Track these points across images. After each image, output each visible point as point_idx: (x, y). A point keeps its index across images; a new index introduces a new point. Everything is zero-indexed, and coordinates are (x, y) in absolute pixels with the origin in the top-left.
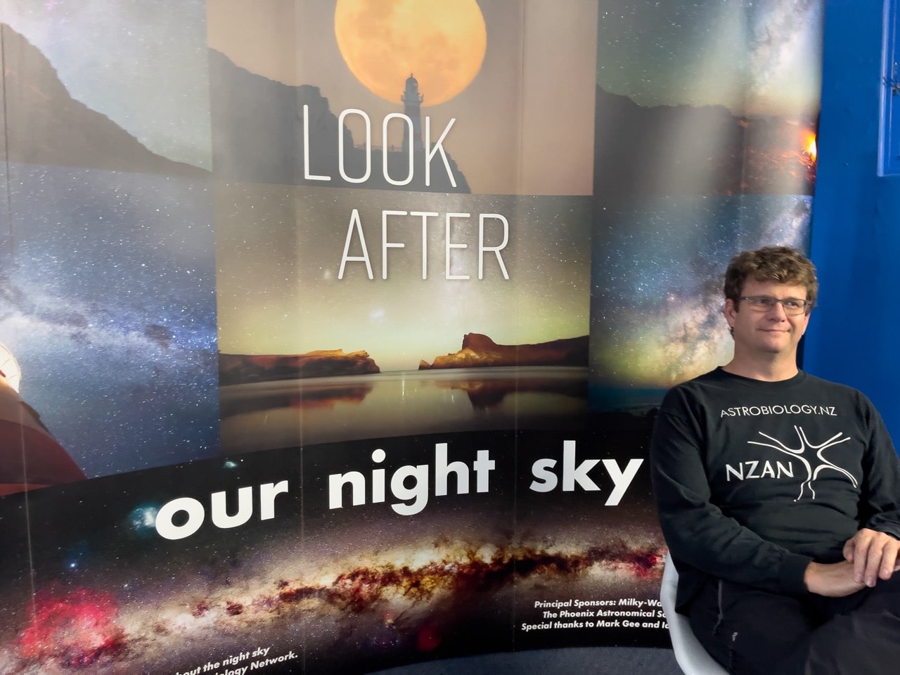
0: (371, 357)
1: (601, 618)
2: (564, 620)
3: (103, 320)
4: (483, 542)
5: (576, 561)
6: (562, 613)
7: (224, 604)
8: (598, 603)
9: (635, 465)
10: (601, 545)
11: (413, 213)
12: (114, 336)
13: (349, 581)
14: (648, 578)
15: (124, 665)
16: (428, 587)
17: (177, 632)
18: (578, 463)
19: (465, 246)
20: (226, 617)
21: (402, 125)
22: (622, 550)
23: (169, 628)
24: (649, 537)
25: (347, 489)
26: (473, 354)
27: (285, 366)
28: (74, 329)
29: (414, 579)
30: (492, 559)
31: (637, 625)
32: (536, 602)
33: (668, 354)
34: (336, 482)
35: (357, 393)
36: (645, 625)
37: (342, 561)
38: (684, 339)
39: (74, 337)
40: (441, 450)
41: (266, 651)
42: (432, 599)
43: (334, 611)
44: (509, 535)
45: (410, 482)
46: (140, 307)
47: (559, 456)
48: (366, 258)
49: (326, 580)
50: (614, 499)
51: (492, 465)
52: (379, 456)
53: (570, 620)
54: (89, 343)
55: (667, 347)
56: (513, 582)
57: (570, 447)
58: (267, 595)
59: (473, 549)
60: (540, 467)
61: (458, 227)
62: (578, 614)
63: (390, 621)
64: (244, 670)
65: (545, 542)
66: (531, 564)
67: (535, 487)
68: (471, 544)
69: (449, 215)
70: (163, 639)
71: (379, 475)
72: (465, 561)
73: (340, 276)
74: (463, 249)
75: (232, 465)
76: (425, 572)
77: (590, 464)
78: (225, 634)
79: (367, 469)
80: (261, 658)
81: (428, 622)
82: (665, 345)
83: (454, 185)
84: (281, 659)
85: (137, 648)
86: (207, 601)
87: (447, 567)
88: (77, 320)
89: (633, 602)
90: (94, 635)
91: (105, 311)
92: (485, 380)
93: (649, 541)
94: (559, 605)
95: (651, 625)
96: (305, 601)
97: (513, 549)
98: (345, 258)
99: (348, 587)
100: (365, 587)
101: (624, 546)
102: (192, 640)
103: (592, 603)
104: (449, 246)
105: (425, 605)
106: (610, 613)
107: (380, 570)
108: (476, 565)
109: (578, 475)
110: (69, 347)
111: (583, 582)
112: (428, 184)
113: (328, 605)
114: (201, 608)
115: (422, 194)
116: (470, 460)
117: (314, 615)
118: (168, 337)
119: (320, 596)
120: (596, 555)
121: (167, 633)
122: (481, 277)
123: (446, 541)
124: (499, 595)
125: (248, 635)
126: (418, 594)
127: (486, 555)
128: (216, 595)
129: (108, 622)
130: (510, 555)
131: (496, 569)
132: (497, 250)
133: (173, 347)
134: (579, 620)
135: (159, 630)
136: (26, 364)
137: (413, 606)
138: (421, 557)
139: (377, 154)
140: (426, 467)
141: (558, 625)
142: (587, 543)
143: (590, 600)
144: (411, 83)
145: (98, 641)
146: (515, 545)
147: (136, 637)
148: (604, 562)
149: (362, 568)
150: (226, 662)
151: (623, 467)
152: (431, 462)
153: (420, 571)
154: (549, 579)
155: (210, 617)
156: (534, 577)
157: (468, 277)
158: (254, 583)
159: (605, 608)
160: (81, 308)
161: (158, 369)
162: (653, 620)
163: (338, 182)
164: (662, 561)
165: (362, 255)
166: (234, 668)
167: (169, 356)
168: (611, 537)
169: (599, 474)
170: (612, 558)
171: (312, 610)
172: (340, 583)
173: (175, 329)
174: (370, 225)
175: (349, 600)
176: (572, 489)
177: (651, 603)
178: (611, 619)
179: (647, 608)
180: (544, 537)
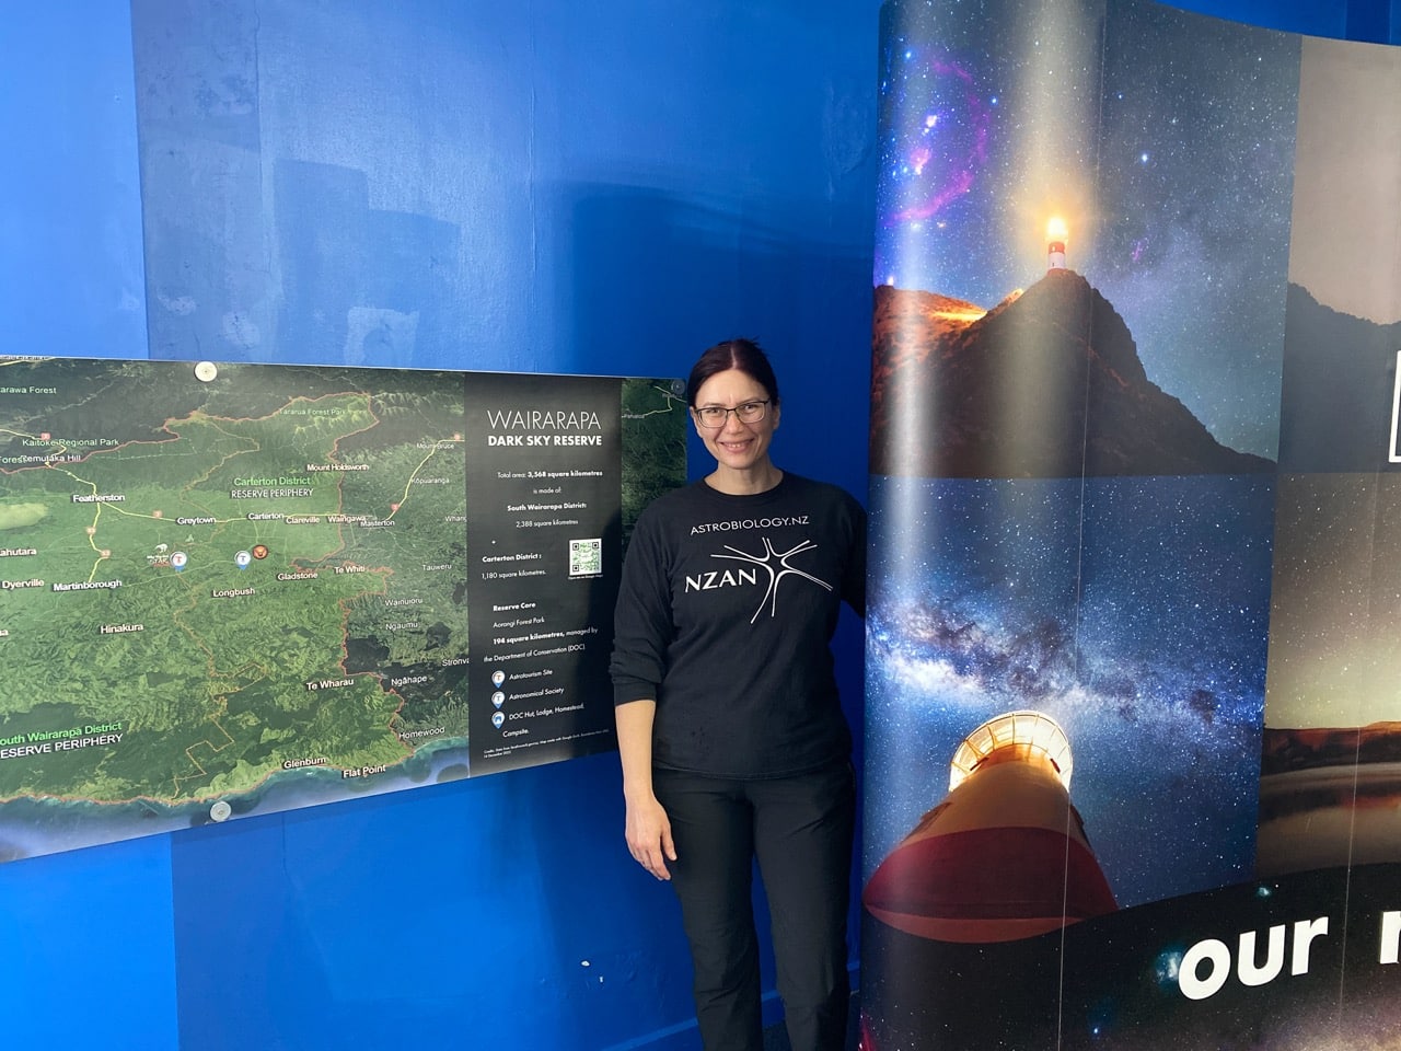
3: (1152, 688)
12: (1160, 710)
27: (1335, 745)
34: (1392, 924)
39: (1122, 711)
46: (1187, 667)
54: (1136, 720)
75: (1266, 892)
88: (1127, 690)
91: (1154, 673)
110: (1114, 726)
118: (1213, 709)
133: (1216, 721)
136: (1079, 752)
160: (1131, 672)
161: (1198, 752)
167: (1212, 735)
173: (1222, 695)
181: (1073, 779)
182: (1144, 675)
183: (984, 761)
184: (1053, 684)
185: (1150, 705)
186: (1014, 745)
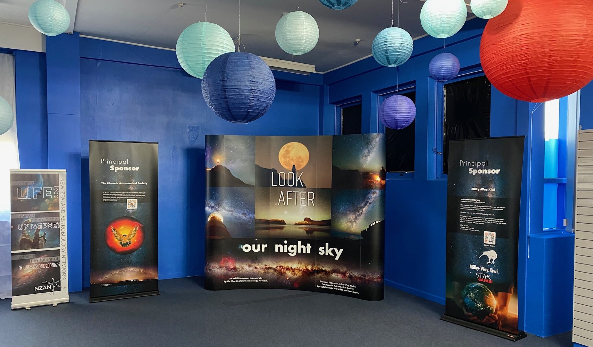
0: (284, 221)
1: (335, 287)
2: (327, 286)
4: (309, 264)
5: (329, 272)
7: (254, 267)
8: (334, 283)
9: (341, 250)
10: (335, 269)
11: (294, 192)
12: (237, 214)
13: (279, 268)
14: (345, 279)
15: (236, 273)
16: (296, 273)
18: (329, 249)
20: (254, 269)
21: (292, 174)
22: (339, 271)
23: (244, 268)
24: (345, 268)
25: (279, 248)
26: (306, 222)
27: (267, 222)
28: (231, 213)
29: (293, 270)
30: (311, 269)
31: (343, 290)
32: (320, 281)
34: (277, 246)
35: (282, 228)
36: (344, 290)
37: (278, 263)
38: (351, 222)
39: (231, 214)
40: (299, 242)
41: (262, 278)
42: (297, 276)
43: (276, 273)
44: (314, 264)
45: (292, 249)
46: (242, 209)
47: (325, 246)
48: (284, 201)
49: (275, 267)
50: (337, 258)
51: (311, 247)
52: (286, 242)
54: (234, 215)
56: (315, 275)
57: (327, 245)
58: (263, 267)
59: (306, 266)
60: (321, 249)
61: (303, 194)
62: (330, 285)
63: (288, 279)
64: (257, 281)
65: (322, 266)
66: (319, 271)
67: (320, 253)
68: (306, 265)
69: (301, 192)
71: (286, 246)
72: (305, 268)
73: (279, 204)
74: (304, 199)
75: (257, 240)
76: (296, 269)
77: (331, 249)
78: (254, 272)
79: (283, 244)
80: (261, 280)
81: (296, 280)
82: (347, 223)
83: (302, 186)
84: (265, 281)
85: (238, 270)
87: (301, 269)
88: (232, 211)
89: (342, 284)
90: (231, 266)
93: (345, 269)
94: (325, 282)
95: (346, 290)
96: (270, 270)
98: (280, 201)
100: (283, 270)
101: (339, 270)
102: (248, 272)
103: (333, 283)
104: (301, 198)
105: (295, 277)
106: (337, 286)
107: (286, 267)
108: (307, 269)
109: (329, 252)
110: (231, 216)
111: (330, 278)
112: (297, 186)
113: (275, 272)
114: (250, 266)
115: (296, 188)
116: (306, 246)
117: (272, 273)
118: (246, 215)
119: (273, 270)
120: (333, 271)
121: (244, 269)
122: (308, 205)
123: (300, 263)
124: (312, 278)
125: (258, 274)
126: (294, 274)
127: (309, 268)
128: (253, 264)
129: (234, 264)
130: (314, 268)
131: (312, 271)
132: (312, 199)
133: (247, 217)
134: (330, 287)
135: (242, 268)
136: (224, 218)
137: (293, 276)
138: (295, 265)
139: (286, 180)
140: (296, 246)
141: (325, 287)
142: (332, 268)
144: (294, 166)
145: (232, 267)
146: (316, 266)
147: (238, 268)
148: (335, 273)
149: (282, 266)
150: (254, 278)
151: (339, 251)
153: (295, 269)
154: (323, 275)
155: (251, 268)
156: (320, 275)
157: (305, 205)
158: (260, 264)
159: (336, 285)
160: (233, 209)
161: (244, 220)
162: (346, 289)
163: (279, 186)
164: (348, 275)
165: (283, 200)
166: (255, 280)
167: (246, 218)
168: (336, 267)
169: (333, 252)
170: (337, 273)
171: (271, 272)
172: (277, 268)
173: (248, 214)
174: (285, 194)
175: (279, 272)
176: (328, 255)
177: (346, 285)
178: (337, 288)
179: (345, 286)
180: (322, 265)
181: (224, 221)
182: (235, 210)
183: (211, 218)
184: (220, 210)
185: (236, 214)
186: (215, 216)
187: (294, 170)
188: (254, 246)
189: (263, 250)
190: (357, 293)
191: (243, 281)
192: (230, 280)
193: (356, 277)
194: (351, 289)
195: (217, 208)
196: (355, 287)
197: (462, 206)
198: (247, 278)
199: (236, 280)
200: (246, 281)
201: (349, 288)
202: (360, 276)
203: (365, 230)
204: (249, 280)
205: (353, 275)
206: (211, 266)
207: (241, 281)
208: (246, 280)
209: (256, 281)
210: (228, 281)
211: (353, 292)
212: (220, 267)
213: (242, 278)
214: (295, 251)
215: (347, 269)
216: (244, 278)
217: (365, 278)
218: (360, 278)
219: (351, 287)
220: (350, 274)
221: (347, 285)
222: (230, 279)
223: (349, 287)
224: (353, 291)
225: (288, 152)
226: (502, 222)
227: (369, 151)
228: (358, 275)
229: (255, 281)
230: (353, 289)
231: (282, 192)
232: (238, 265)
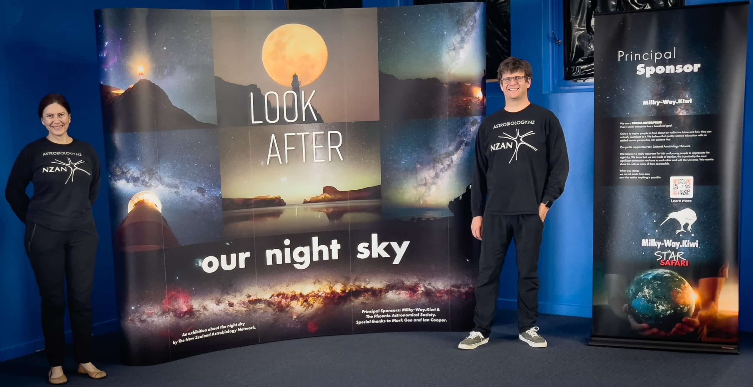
0: (282, 198)
1: (394, 318)
2: (376, 319)
3: (184, 186)
4: (337, 282)
5: (381, 291)
6: (375, 316)
7: (227, 302)
8: (392, 311)
9: (406, 244)
10: (392, 282)
11: (298, 134)
12: (188, 192)
13: (276, 298)
14: (415, 298)
15: (193, 320)
16: (311, 302)
17: (211, 310)
18: (379, 244)
19: (322, 146)
20: (228, 307)
21: (292, 96)
22: (402, 285)
23: (208, 308)
24: (414, 278)
25: (274, 257)
26: (328, 195)
27: (247, 203)
28: (176, 190)
29: (305, 299)
30: (341, 290)
31: (411, 320)
32: (363, 310)
33: (418, 192)
34: (269, 253)
35: (277, 214)
36: (415, 320)
37: (273, 289)
38: (425, 185)
39: (175, 192)
40: (315, 240)
41: (244, 324)
42: (313, 309)
43: (270, 310)
44: (348, 279)
45: (301, 254)
46: (195, 181)
47: (369, 241)
48: (278, 155)
49: (267, 296)
50: (397, 261)
51: (339, 246)
52: (287, 242)
53: (379, 319)
54: (180, 195)
55: (418, 189)
56: (351, 301)
57: (374, 237)
58: (243, 300)
59: (331, 285)
60: (361, 247)
61: (318, 138)
62: (383, 316)
63: (295, 317)
64: (236, 331)
65: (366, 282)
66: (357, 293)
67: (359, 256)
68: (330, 283)
69: (314, 133)
70: (206, 312)
71: (287, 251)
72: (328, 291)
73: (268, 164)
74: (321, 148)
75: (228, 244)
76: (310, 295)
77: (384, 244)
78: (227, 314)
79: (282, 248)
80: (242, 327)
81: (312, 317)
83: (316, 120)
84: (250, 328)
85: (197, 314)
86: (221, 299)
87: (320, 294)
88: (176, 187)
89: (409, 310)
90: (184, 306)
91: (184, 182)
92: (334, 208)
93: (415, 280)
94: (373, 312)
95: (418, 320)
96: (258, 304)
97: (350, 285)
98: (270, 155)
99: (276, 300)
100: (284, 301)
101: (403, 283)
102: (216, 315)
103: (389, 311)
104: (315, 147)
105: (310, 311)
106: (398, 315)
107: (290, 294)
108: (333, 293)
109: (379, 250)
110: (174, 196)
111: (384, 301)
112: (304, 120)
113: (268, 307)
114: (219, 302)
115: (302, 125)
116: (328, 244)
117: (262, 311)
118: (205, 192)
119: (264, 303)
120: (390, 288)
121: (207, 310)
122: (330, 160)
123: (319, 281)
124: (346, 306)
125: (236, 316)
126: (307, 305)
127: (338, 288)
128: (224, 297)
129: (188, 302)
130: (349, 288)
131: (343, 294)
132: (337, 147)
133: (206, 196)
134: (384, 319)
135: (205, 308)
136: (163, 203)
137: (305, 311)
138: (308, 288)
139: (281, 110)
140: (308, 247)
141: (374, 321)
142: (385, 282)
143: (388, 310)
144: (295, 77)
145: (185, 309)
146: (351, 284)
147: (197, 309)
148: (394, 291)
149: (282, 292)
150: (228, 326)
151: (400, 245)
152: (310, 245)
153: (308, 295)
154: (368, 299)
155: (223, 306)
156: (361, 299)
157: (324, 161)
158: (238, 294)
159: (395, 313)
160: (177, 182)
161: (201, 204)
162: (419, 318)
163: (265, 123)
164: (421, 289)
165: (276, 154)
166: (232, 329)
167: (205, 199)
168: (395, 279)
169: (389, 249)
170: (398, 289)
171: (261, 309)
172: (273, 298)
173: (207, 189)
174: (280, 141)
175: (277, 306)
176: (377, 256)
177: (417, 310)
178: (399, 318)
179: (415, 312)
180: (365, 280)
181: (162, 209)
182: (181, 183)
183: (136, 204)
184: (153, 184)
185: (184, 191)
186: (143, 200)
187: (296, 86)
188: (224, 257)
189: (242, 265)
190: (443, 320)
191: (207, 336)
192: (184, 338)
193: (439, 291)
194: (430, 315)
195: (147, 180)
196: (438, 310)
197: (622, 136)
198: (214, 329)
199: (193, 336)
200: (213, 334)
201: (424, 315)
202: (448, 288)
203: (459, 197)
204: (220, 330)
205: (433, 287)
206: (144, 312)
207: (205, 336)
208: (213, 332)
209: (233, 331)
210: (181, 341)
211: (435, 320)
212: (164, 313)
213: (206, 330)
214: (306, 259)
215: (420, 280)
216: (209, 330)
217: (459, 291)
218: (448, 292)
219: (430, 312)
220: (425, 287)
221: (421, 310)
222: (184, 335)
223: (425, 313)
224: (435, 318)
225: (280, 46)
226: (706, 156)
227: (461, 38)
228: (444, 288)
229: (230, 331)
230: (434, 315)
231: (273, 136)
232: (196, 304)
